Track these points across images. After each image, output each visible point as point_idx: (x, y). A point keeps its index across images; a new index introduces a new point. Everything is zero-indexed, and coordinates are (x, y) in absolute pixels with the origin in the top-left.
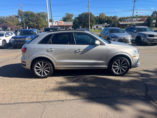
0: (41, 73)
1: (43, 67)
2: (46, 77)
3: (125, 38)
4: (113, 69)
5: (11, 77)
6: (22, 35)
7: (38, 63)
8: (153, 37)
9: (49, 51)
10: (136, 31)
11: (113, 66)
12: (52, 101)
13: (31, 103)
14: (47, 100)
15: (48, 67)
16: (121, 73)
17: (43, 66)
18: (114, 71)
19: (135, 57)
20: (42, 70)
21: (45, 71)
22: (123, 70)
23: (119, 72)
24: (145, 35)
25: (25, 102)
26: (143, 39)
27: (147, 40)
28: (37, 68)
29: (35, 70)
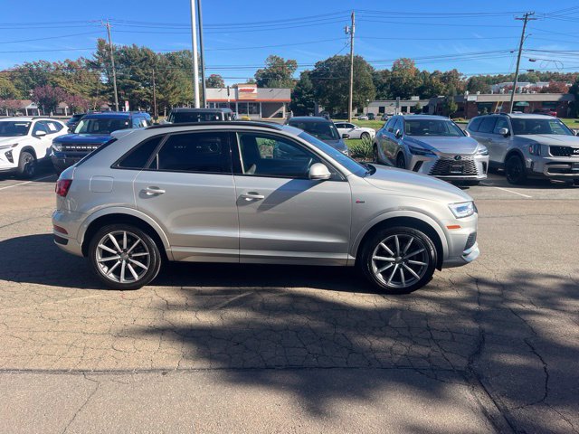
0: (117, 272)
1: (125, 251)
2: (135, 286)
3: (460, 157)
4: (375, 269)
5: (19, 282)
6: (94, 132)
7: (108, 237)
8: (569, 156)
9: (148, 193)
10: (507, 130)
11: (375, 257)
12: (129, 371)
13: (54, 372)
14: (112, 367)
15: (145, 251)
16: (405, 286)
17: (125, 247)
18: (380, 276)
19: (458, 227)
20: (124, 262)
21: (132, 264)
22: (412, 275)
23: (397, 278)
24: (538, 146)
25: (37, 368)
26: (532, 163)
27: (547, 167)
28: (105, 254)
29: (99, 258)
